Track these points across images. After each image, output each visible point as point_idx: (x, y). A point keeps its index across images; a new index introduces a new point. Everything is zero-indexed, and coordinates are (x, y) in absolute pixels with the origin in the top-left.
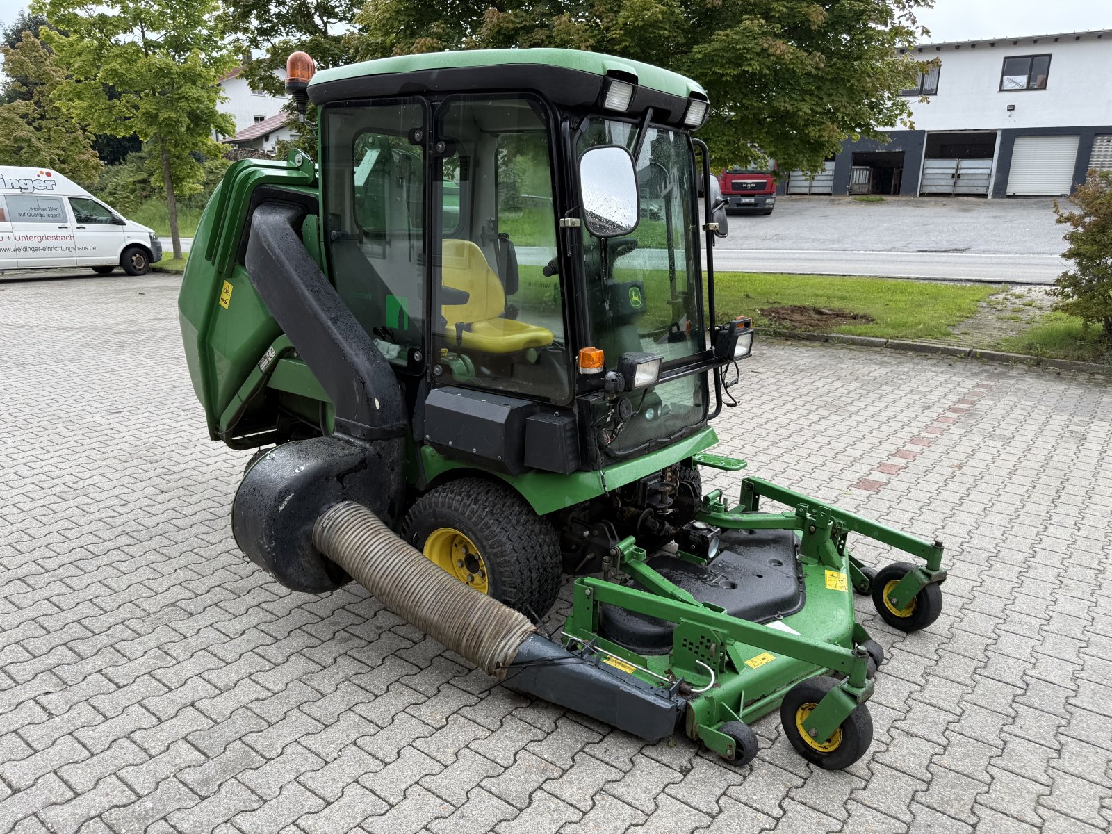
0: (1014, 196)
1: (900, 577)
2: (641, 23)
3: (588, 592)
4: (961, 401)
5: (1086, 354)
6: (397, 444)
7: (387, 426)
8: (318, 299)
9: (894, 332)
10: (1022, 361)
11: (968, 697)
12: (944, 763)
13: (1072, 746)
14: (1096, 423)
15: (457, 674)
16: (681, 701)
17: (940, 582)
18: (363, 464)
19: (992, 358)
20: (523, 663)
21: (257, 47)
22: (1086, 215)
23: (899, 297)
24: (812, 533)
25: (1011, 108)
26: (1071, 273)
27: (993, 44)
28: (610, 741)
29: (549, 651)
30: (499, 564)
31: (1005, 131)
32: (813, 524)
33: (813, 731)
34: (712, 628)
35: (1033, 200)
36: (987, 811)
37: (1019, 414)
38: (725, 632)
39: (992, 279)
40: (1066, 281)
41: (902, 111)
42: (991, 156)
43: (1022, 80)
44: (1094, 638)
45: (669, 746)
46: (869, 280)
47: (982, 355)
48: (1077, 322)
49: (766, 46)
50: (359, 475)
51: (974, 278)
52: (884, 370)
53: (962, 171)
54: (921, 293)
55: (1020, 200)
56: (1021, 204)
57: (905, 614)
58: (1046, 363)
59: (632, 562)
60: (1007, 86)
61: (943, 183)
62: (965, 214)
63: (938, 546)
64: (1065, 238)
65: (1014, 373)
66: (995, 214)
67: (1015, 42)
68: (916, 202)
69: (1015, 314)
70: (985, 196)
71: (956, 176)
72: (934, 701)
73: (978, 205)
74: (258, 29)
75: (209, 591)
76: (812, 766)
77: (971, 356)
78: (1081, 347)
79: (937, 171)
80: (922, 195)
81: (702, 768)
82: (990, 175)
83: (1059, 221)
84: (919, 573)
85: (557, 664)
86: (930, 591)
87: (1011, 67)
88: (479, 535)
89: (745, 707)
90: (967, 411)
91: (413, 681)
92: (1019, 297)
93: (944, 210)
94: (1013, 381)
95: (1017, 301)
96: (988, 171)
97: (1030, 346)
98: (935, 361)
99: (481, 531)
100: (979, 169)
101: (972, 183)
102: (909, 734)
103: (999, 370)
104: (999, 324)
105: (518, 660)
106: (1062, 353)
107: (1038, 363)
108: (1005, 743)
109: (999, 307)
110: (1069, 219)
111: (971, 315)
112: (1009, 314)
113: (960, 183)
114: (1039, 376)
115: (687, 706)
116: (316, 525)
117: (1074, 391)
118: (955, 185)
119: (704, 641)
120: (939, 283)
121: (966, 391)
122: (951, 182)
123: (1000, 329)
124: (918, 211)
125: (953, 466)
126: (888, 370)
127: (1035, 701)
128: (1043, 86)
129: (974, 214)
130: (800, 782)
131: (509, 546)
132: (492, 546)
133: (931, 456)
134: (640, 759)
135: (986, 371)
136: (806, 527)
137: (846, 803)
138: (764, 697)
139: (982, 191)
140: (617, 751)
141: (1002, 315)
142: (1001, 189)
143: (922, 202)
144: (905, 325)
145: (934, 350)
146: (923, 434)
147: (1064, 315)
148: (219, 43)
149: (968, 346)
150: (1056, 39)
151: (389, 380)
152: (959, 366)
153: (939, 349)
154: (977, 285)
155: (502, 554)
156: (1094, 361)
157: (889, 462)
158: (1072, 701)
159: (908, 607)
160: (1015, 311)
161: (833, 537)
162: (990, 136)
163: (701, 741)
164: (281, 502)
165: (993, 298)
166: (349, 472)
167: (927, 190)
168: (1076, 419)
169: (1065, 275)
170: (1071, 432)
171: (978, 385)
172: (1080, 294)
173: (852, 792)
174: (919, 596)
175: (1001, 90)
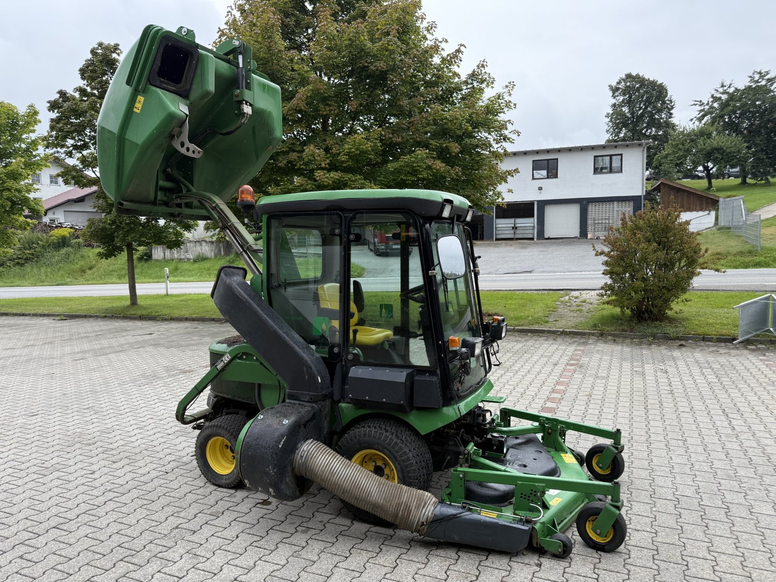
0: (549, 239)
1: (601, 452)
2: (358, 152)
3: (461, 476)
4: (571, 359)
5: (626, 328)
6: (328, 402)
7: (324, 392)
8: (274, 321)
9: (517, 323)
10: (593, 334)
11: (654, 509)
12: (659, 540)
13: (711, 524)
14: (646, 365)
15: (386, 539)
16: (530, 526)
17: (621, 452)
18: (314, 417)
19: (575, 334)
20: (438, 521)
21: (71, 156)
22: (612, 251)
23: (511, 302)
24: (549, 434)
25: (540, 189)
26: (608, 283)
27: (525, 153)
28: (492, 558)
29: (451, 511)
30: (406, 466)
31: (538, 202)
32: (550, 428)
33: (598, 531)
34: (536, 484)
35: (561, 240)
36: (690, 558)
37: (605, 364)
38: (544, 485)
39: (557, 288)
40: (606, 287)
41: (498, 197)
42: (533, 216)
43: (544, 173)
44: (697, 473)
45: (524, 555)
46: (489, 293)
47: (571, 333)
48: (617, 310)
49: (430, 164)
50: (312, 423)
51: (547, 288)
52: (520, 345)
53: (518, 225)
54: (522, 299)
55: (553, 241)
56: (554, 243)
57: (608, 472)
58: (606, 334)
59: (474, 457)
60: (536, 176)
61: (508, 232)
62: (524, 250)
63: (618, 431)
64: (603, 264)
65: (591, 341)
66: (541, 249)
67: (537, 152)
68: (495, 244)
69: (578, 308)
70: (532, 239)
71: (515, 228)
72: (640, 513)
73: (530, 244)
74: (73, 145)
75: (195, 517)
76: (599, 552)
77: (564, 333)
78: (622, 324)
79: (503, 225)
80: (497, 239)
81: (547, 562)
82: (534, 227)
83: (596, 255)
84: (612, 448)
85: (459, 517)
86: (618, 457)
87: (537, 166)
88: (392, 450)
89: (559, 524)
90: (577, 365)
91: (363, 546)
92: (577, 298)
93: (512, 248)
94: (593, 346)
95: (576, 300)
96: (532, 225)
97: (595, 326)
98: (545, 338)
99: (393, 447)
100: (527, 224)
101: (524, 231)
102: (636, 530)
103: (582, 340)
104: (572, 314)
105: (435, 519)
106: (613, 328)
107: (602, 335)
108: (681, 527)
109: (568, 304)
110: (602, 253)
111: (555, 310)
112: (576, 308)
113: (517, 232)
114: (605, 342)
115: (533, 528)
116: (296, 456)
117: (627, 349)
118: (515, 233)
119: (533, 492)
120: (529, 292)
121: (570, 353)
122: (512, 232)
123: (574, 317)
124: (497, 250)
125: (586, 395)
126: (522, 345)
127: (685, 506)
128: (556, 176)
129: (529, 250)
130: (598, 561)
131: (411, 454)
132: (400, 456)
133: (571, 392)
134: (512, 564)
135: (576, 341)
136: (546, 430)
137: (624, 566)
138: (562, 521)
139: (530, 236)
140: (499, 563)
141: (572, 309)
142: (541, 235)
143: (498, 244)
144: (521, 318)
145: (543, 332)
146: (561, 380)
147: (610, 307)
148: (34, 153)
149: (561, 328)
150: (559, 151)
151: (322, 365)
152: (560, 340)
153: (545, 331)
154: (551, 292)
155: (408, 459)
156: (631, 332)
157: (552, 396)
158: (701, 503)
159: (607, 468)
160: (577, 306)
161: (560, 435)
162: (530, 204)
163: (542, 547)
164: (279, 443)
165: (563, 299)
166: (308, 422)
167: (499, 237)
168: (635, 364)
169: (606, 284)
170: (636, 371)
171: (576, 350)
172: (616, 295)
173: (624, 561)
174: (613, 461)
175: (533, 179)
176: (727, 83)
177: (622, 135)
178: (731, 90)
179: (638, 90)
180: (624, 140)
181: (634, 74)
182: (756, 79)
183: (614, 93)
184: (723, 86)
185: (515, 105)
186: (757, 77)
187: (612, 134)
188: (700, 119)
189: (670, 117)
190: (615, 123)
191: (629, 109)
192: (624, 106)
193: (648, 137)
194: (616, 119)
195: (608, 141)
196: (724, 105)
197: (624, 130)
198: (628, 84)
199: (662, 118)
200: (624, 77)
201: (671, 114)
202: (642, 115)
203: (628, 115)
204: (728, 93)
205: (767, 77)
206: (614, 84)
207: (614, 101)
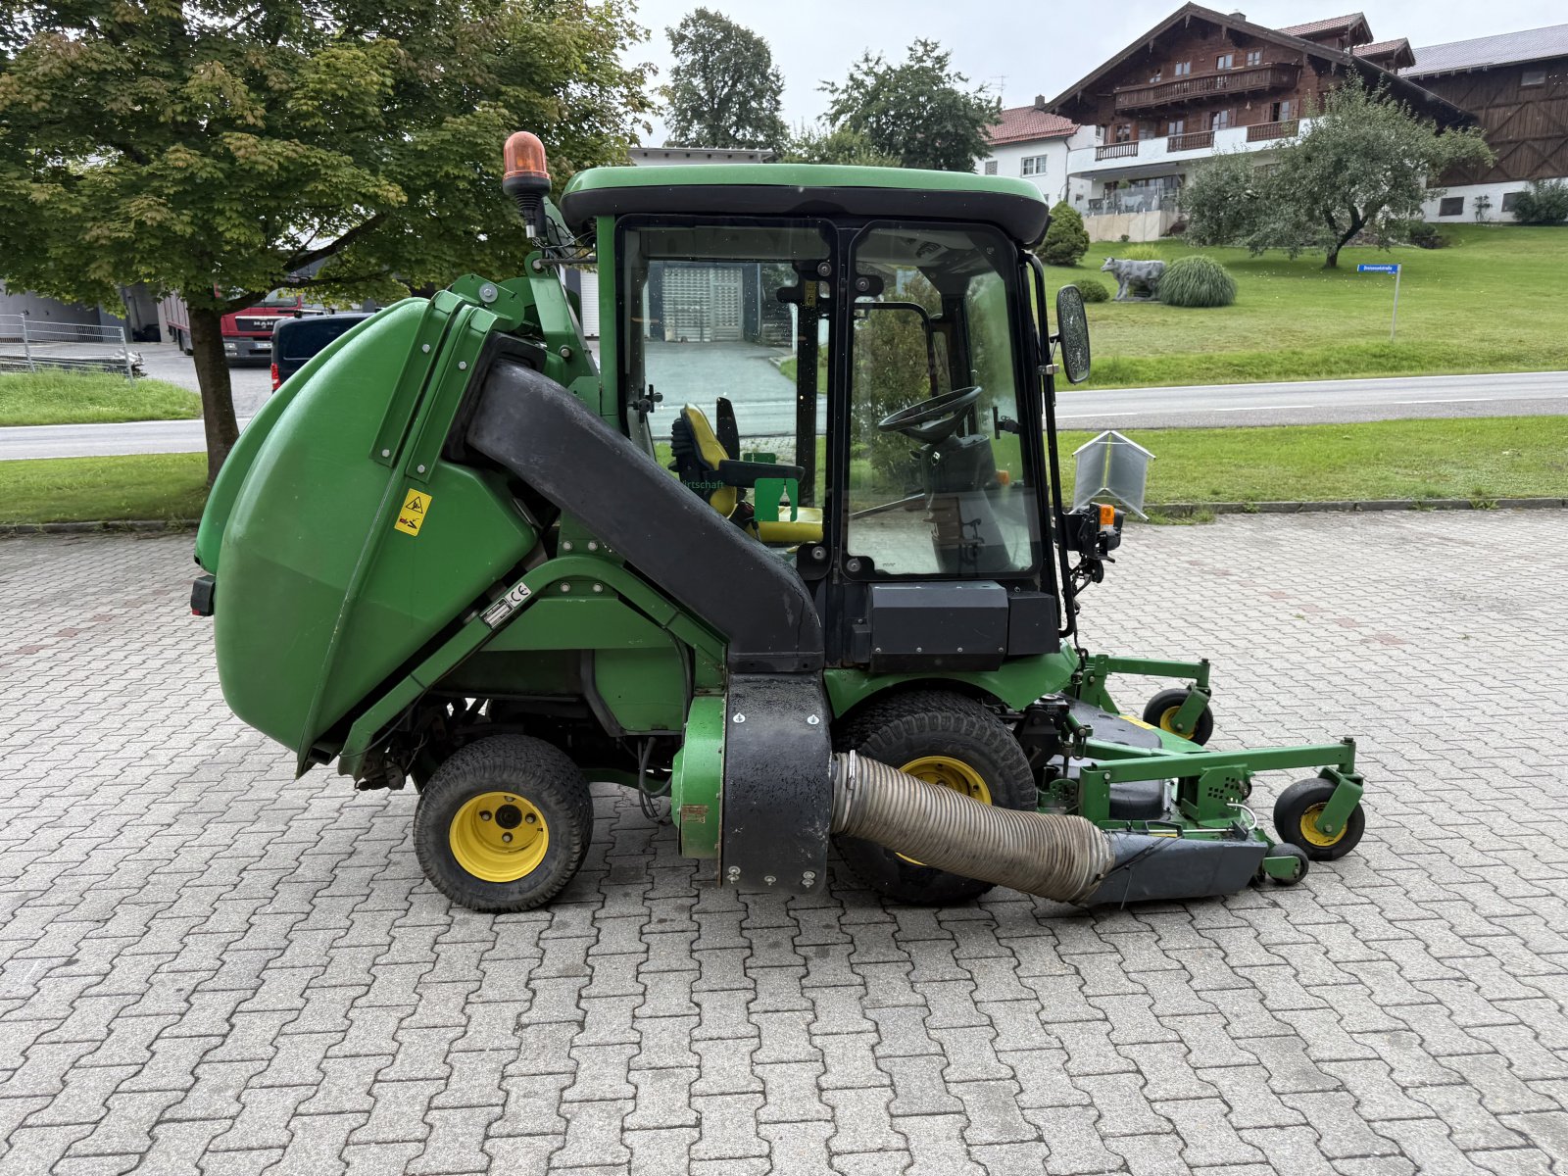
33: (1328, 827)
63: (1205, 662)
119: (1230, 782)
176: (873, 56)
177: (692, 135)
178: (880, 69)
179: (718, 45)
180: (696, 144)
181: (712, 11)
182: (920, 54)
183: (676, 45)
184: (867, 60)
185: (648, 32)
186: (920, 50)
187: (675, 131)
188: (834, 119)
189: (777, 109)
190: (679, 109)
191: (705, 81)
192: (695, 76)
193: (741, 143)
194: (682, 100)
195: (669, 143)
196: (873, 96)
197: (696, 126)
198: (702, 30)
199: (764, 109)
200: (694, 15)
201: (778, 103)
202: (728, 98)
203: (703, 94)
204: (876, 74)
205: (935, 54)
206: (676, 27)
207: (675, 62)
